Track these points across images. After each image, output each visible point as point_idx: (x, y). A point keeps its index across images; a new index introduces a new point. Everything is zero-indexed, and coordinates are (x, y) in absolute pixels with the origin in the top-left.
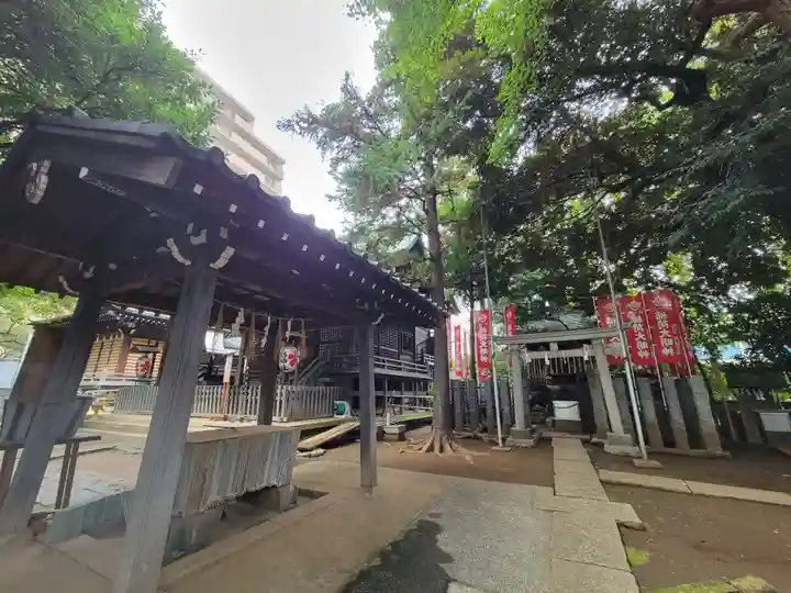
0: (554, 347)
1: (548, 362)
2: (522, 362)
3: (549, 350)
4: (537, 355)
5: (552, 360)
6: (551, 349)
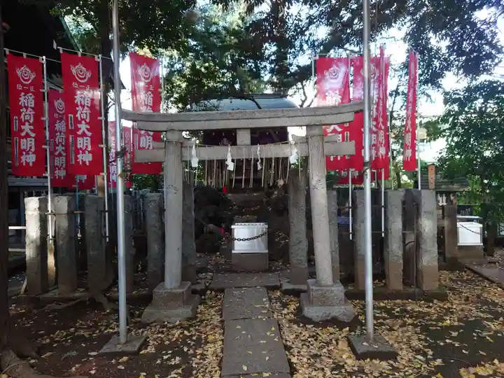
0: (244, 138)
1: (231, 167)
2: (187, 164)
3: (234, 143)
4: (212, 153)
5: (238, 163)
6: (238, 142)
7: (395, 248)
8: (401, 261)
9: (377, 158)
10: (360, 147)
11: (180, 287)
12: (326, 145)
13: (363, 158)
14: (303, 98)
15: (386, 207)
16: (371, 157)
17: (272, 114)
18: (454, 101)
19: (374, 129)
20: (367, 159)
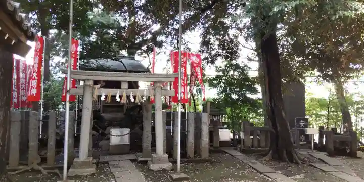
0: (125, 86)
3: (120, 88)
4: (111, 92)
6: (122, 87)
7: (191, 139)
8: (193, 145)
9: (184, 98)
10: (177, 92)
11: (87, 159)
12: (163, 91)
13: (178, 98)
14: (149, 64)
15: (187, 120)
16: (181, 97)
17: (139, 76)
18: (220, 71)
19: (183, 85)
20: (180, 99)
